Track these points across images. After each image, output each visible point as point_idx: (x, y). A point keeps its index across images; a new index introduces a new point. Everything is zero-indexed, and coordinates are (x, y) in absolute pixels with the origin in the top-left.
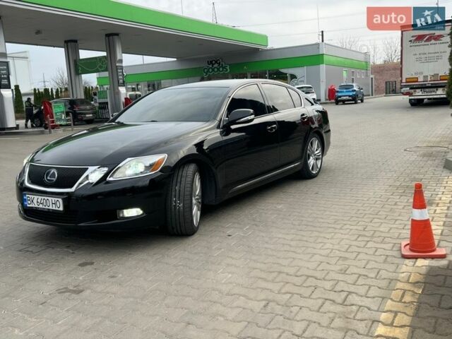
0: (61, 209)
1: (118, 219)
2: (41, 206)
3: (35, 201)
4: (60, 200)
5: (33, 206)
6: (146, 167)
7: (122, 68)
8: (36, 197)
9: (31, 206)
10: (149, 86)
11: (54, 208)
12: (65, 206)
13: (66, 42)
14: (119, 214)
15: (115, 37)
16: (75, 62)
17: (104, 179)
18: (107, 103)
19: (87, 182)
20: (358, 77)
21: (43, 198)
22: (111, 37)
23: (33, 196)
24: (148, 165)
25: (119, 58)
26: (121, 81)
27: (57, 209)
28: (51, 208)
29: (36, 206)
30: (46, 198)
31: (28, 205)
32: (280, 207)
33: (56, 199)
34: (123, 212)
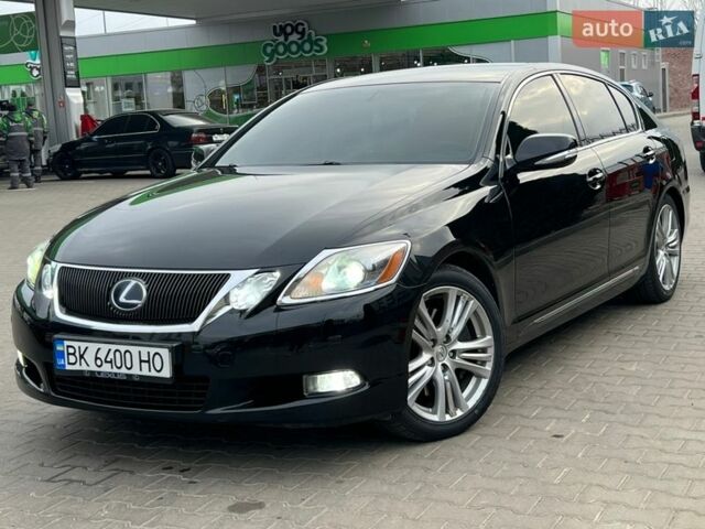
0: (167, 373)
1: (304, 398)
2: (106, 368)
3: (89, 357)
4: (165, 353)
5: (84, 367)
6: (366, 271)
8: (93, 347)
9: (77, 367)
10: (115, 87)
11: (145, 372)
12: (176, 367)
14: (307, 385)
17: (270, 300)
19: (227, 309)
20: (634, 66)
21: (114, 347)
23: (83, 345)
24: (370, 267)
26: (71, 75)
27: (154, 373)
28: (135, 371)
29: (93, 368)
30: (123, 348)
31: (68, 367)
32: (633, 368)
33: (153, 351)
34: (314, 381)
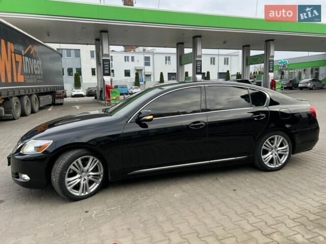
7: (273, 61)
13: (243, 47)
15: (271, 42)
16: (247, 58)
18: (261, 82)
22: (268, 42)
25: (271, 55)
